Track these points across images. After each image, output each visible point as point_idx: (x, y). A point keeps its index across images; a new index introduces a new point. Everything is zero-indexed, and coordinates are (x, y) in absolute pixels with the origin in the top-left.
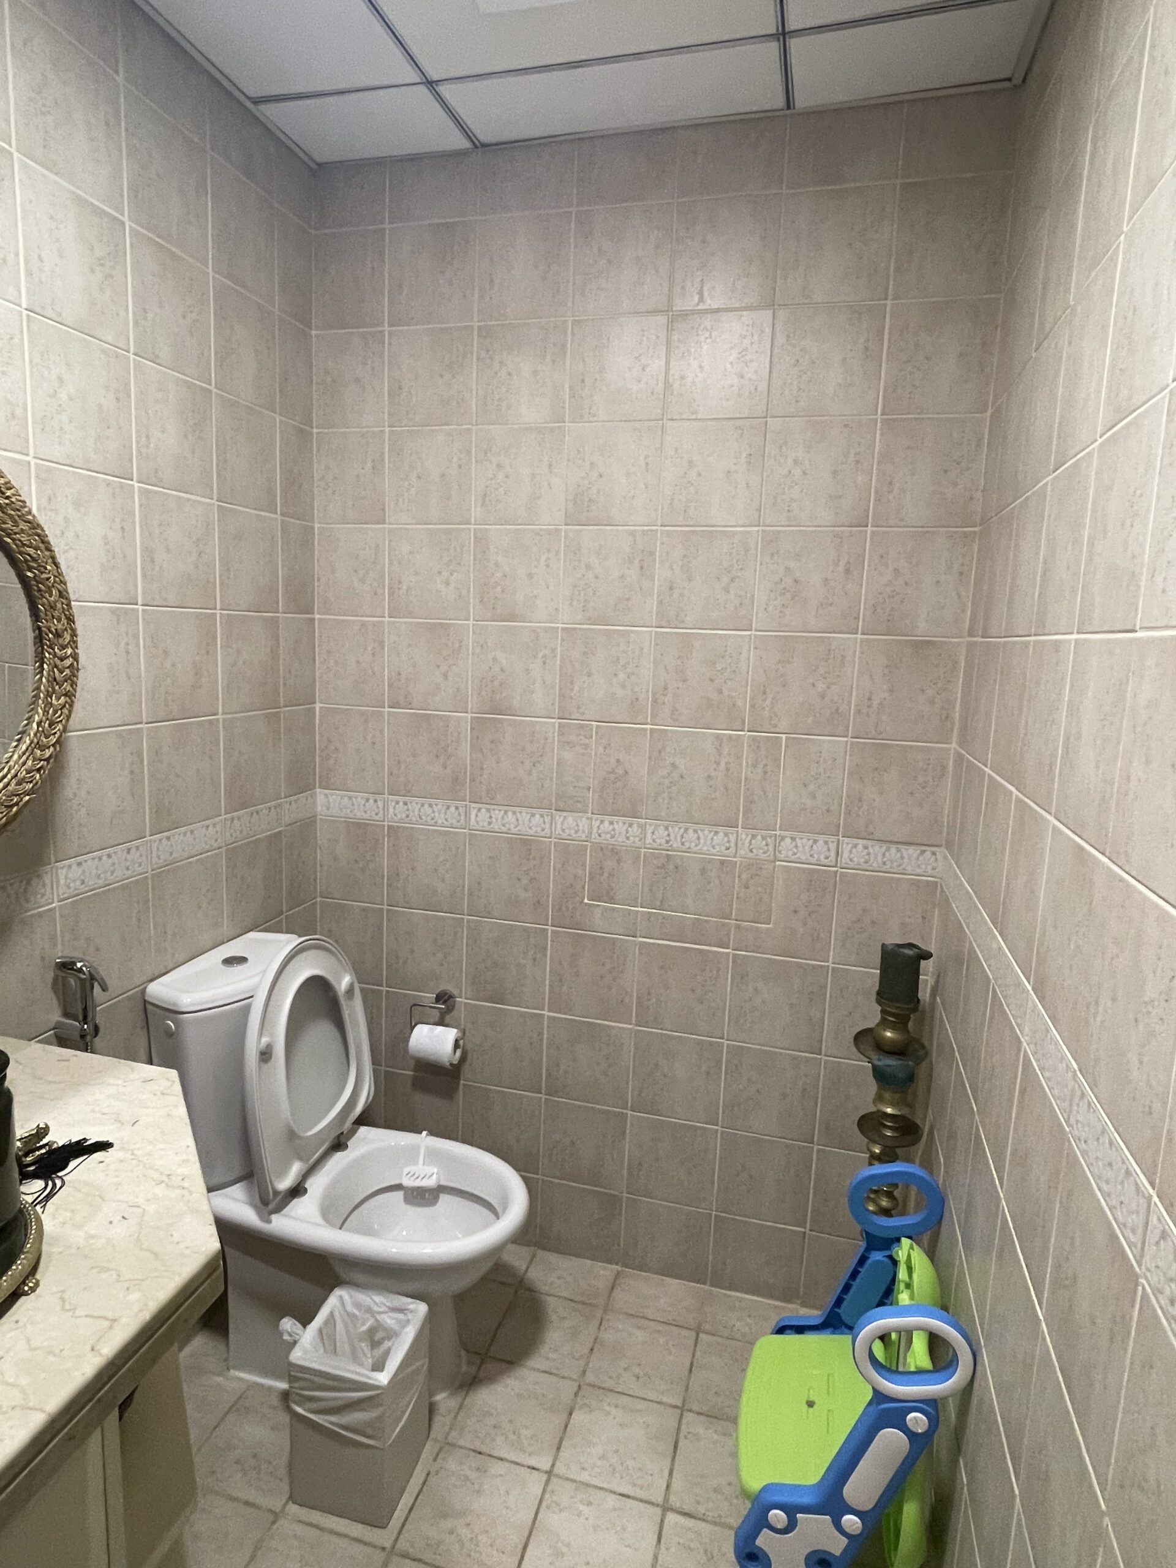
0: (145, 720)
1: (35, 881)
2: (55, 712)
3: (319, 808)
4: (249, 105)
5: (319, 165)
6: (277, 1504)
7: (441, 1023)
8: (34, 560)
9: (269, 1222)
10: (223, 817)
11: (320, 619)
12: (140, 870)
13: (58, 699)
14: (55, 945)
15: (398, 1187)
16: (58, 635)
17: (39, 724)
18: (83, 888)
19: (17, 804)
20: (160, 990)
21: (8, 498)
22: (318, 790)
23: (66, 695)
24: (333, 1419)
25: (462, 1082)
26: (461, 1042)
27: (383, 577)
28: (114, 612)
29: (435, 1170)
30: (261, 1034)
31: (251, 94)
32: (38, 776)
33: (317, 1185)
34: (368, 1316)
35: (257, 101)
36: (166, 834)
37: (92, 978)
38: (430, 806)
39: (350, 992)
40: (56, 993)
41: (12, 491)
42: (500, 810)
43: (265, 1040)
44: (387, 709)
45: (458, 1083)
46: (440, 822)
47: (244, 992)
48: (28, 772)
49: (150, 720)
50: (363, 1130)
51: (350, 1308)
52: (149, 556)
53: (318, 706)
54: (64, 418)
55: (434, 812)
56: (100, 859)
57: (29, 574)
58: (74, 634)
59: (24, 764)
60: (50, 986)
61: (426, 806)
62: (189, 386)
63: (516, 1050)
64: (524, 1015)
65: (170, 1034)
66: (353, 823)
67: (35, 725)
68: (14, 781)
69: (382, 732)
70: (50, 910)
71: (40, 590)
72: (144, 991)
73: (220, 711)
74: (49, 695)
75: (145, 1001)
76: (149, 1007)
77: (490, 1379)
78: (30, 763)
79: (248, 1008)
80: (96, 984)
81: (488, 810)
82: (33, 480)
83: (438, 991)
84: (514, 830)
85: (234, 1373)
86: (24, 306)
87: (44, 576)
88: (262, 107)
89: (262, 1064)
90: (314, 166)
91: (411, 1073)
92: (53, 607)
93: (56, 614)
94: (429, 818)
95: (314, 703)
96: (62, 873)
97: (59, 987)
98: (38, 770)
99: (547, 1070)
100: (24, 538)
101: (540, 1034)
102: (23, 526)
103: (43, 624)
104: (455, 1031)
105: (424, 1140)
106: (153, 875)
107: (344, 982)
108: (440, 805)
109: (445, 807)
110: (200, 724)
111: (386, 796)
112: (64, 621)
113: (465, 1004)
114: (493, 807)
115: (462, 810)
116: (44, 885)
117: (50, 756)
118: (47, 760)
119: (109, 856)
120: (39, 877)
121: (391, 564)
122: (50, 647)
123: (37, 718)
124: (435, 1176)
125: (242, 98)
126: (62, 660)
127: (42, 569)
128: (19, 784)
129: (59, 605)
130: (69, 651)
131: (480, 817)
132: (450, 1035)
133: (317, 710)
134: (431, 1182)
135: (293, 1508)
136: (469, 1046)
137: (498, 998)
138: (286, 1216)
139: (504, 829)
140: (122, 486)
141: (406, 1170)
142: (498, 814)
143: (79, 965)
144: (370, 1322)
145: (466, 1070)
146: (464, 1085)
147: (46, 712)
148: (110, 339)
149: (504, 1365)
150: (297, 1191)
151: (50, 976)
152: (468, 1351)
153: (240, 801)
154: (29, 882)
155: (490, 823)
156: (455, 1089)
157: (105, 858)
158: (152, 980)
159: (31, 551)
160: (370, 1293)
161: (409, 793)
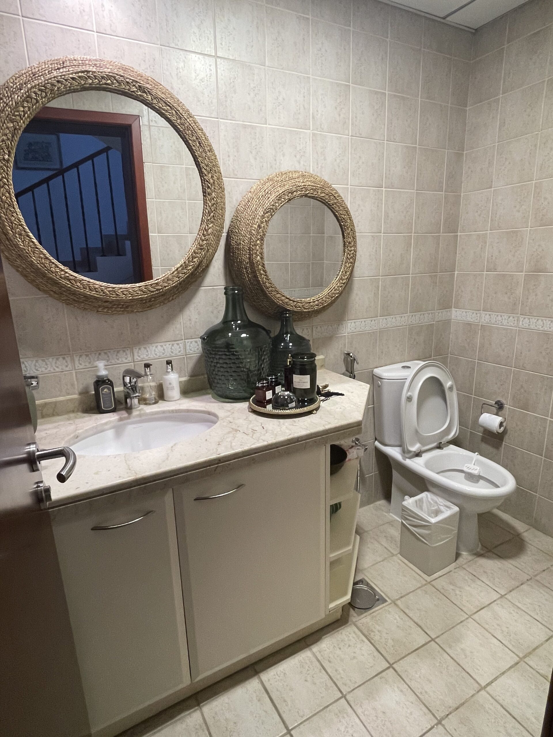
0: (381, 275)
1: (341, 326)
2: (347, 268)
3: (453, 317)
4: (442, 20)
5: (476, 30)
6: (395, 553)
7: (497, 414)
8: (344, 219)
9: (405, 460)
10: (408, 314)
11: (460, 235)
12: (375, 328)
13: (348, 264)
14: (345, 347)
15: (462, 471)
16: (350, 243)
17: (342, 272)
18: (355, 331)
19: (334, 297)
20: (378, 371)
21: (337, 200)
22: (453, 309)
23: (351, 263)
24: (414, 528)
25: (504, 443)
26: (504, 424)
27: (489, 212)
28: (372, 236)
29: (478, 469)
30: (408, 390)
31: (442, 16)
32: (341, 289)
33: (426, 456)
34: (436, 505)
35: (444, 18)
36: (385, 317)
37: (354, 359)
38: (501, 316)
39: (451, 388)
40: (344, 363)
41: (340, 198)
42: (535, 319)
43: (409, 393)
44: (485, 273)
45: (502, 443)
46: (505, 324)
47: (404, 377)
48: (338, 287)
49: (383, 275)
50: (452, 446)
51: (430, 500)
52: (387, 215)
53: (456, 273)
54: (361, 170)
55: (502, 319)
56: (362, 322)
57: (342, 224)
58: (355, 242)
59: (337, 284)
60: (343, 360)
61: (499, 316)
62: (407, 147)
63: (531, 433)
64: (536, 417)
65: (379, 386)
66: (467, 323)
67: (341, 273)
68: (334, 290)
69: (482, 283)
70: (345, 336)
71: (345, 229)
72: (373, 371)
73: (411, 273)
74: (346, 263)
75: (373, 375)
76: (374, 376)
77: (488, 558)
78: (338, 284)
79: (405, 382)
80: (355, 361)
81: (529, 319)
82: (349, 193)
83: (496, 400)
84: (541, 329)
85: (391, 514)
86: (350, 135)
87: (347, 224)
88: (448, 19)
89: (407, 402)
90: (474, 31)
91: (481, 434)
92: (349, 234)
93: (350, 236)
94: (500, 322)
95: (455, 271)
96: (349, 324)
97: (345, 361)
98: (341, 287)
99: (546, 446)
100: (341, 212)
101: (545, 428)
102: (341, 208)
103: (345, 240)
104: (501, 418)
105: (476, 456)
106: (379, 331)
107: (448, 384)
108: (506, 316)
109: (508, 317)
110: (402, 278)
111: (481, 312)
112: (352, 238)
113: (509, 408)
114: (531, 317)
115: (516, 319)
116: (343, 327)
117: (345, 283)
118: (344, 284)
119: (365, 322)
120: (342, 324)
121: (493, 205)
122: (347, 247)
123: (342, 270)
124: (478, 470)
125: (439, 19)
126: (350, 251)
127: (346, 222)
128: (335, 290)
129: (351, 233)
130: (353, 248)
131: (525, 322)
132: (498, 420)
133: (456, 274)
134: (476, 472)
135: (399, 555)
136: (508, 428)
137: (525, 407)
138: (413, 461)
139: (536, 328)
140: (378, 191)
141: (466, 465)
142: (533, 320)
143: (351, 354)
144: (436, 507)
145: (506, 438)
146: (505, 445)
147: (344, 268)
148: (377, 138)
149: (497, 557)
150: (418, 455)
151: (343, 357)
152: (482, 545)
153: (417, 309)
154: (339, 325)
155: (529, 325)
156: (501, 445)
157: (363, 322)
158: (376, 368)
159: (343, 216)
160: (438, 497)
161: (491, 310)
